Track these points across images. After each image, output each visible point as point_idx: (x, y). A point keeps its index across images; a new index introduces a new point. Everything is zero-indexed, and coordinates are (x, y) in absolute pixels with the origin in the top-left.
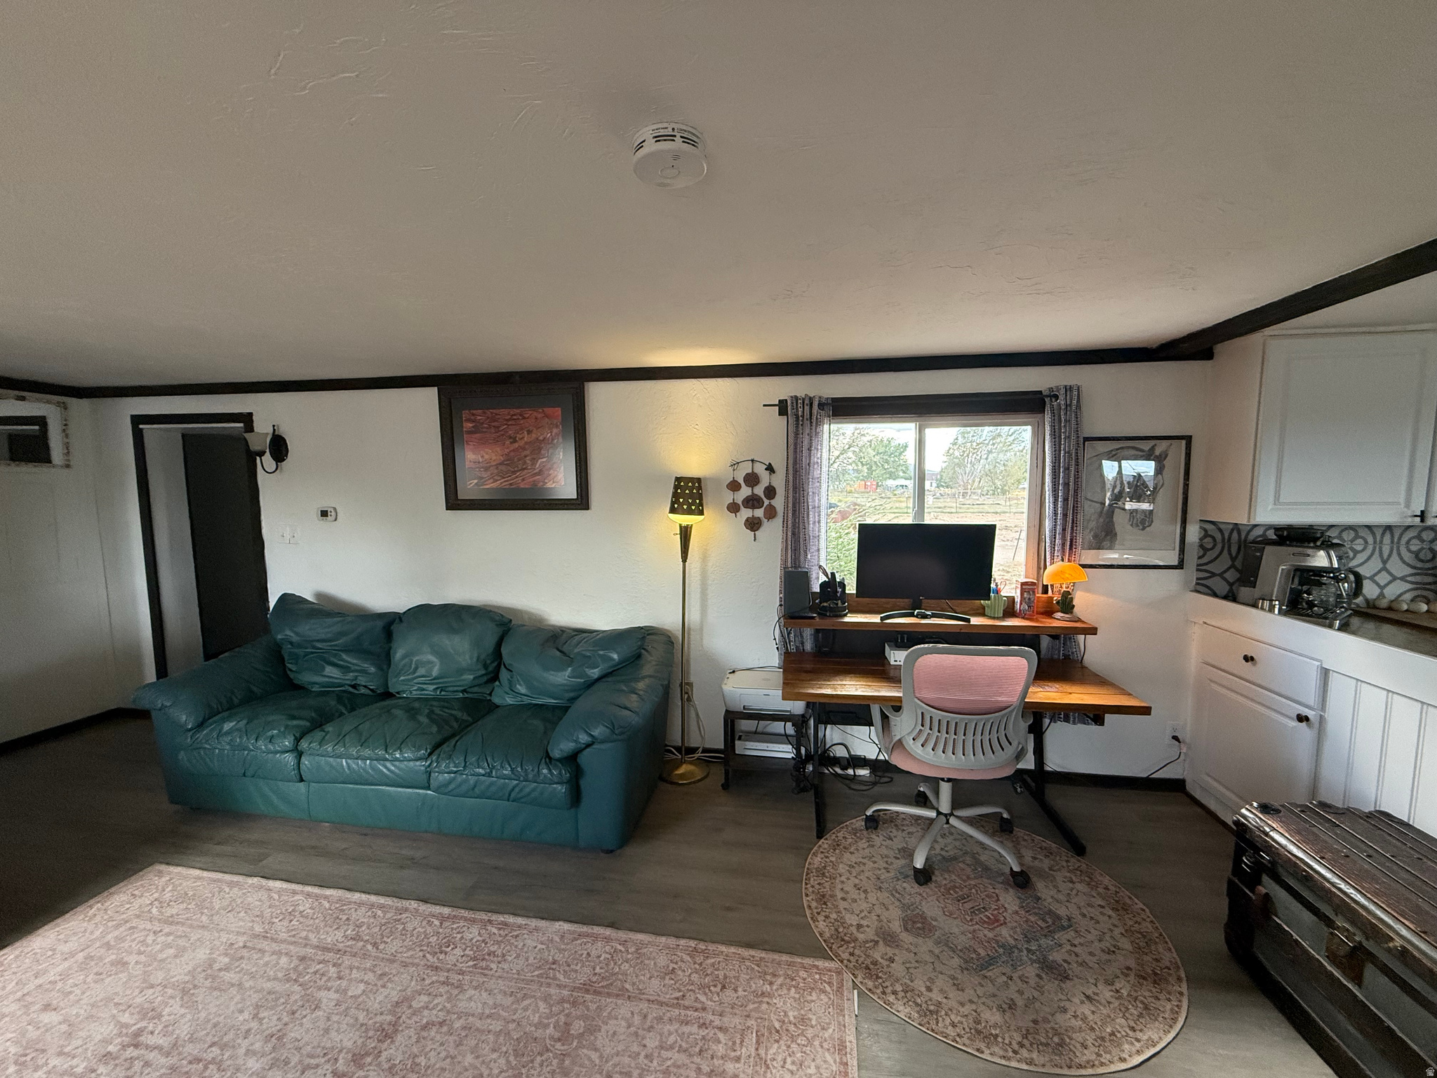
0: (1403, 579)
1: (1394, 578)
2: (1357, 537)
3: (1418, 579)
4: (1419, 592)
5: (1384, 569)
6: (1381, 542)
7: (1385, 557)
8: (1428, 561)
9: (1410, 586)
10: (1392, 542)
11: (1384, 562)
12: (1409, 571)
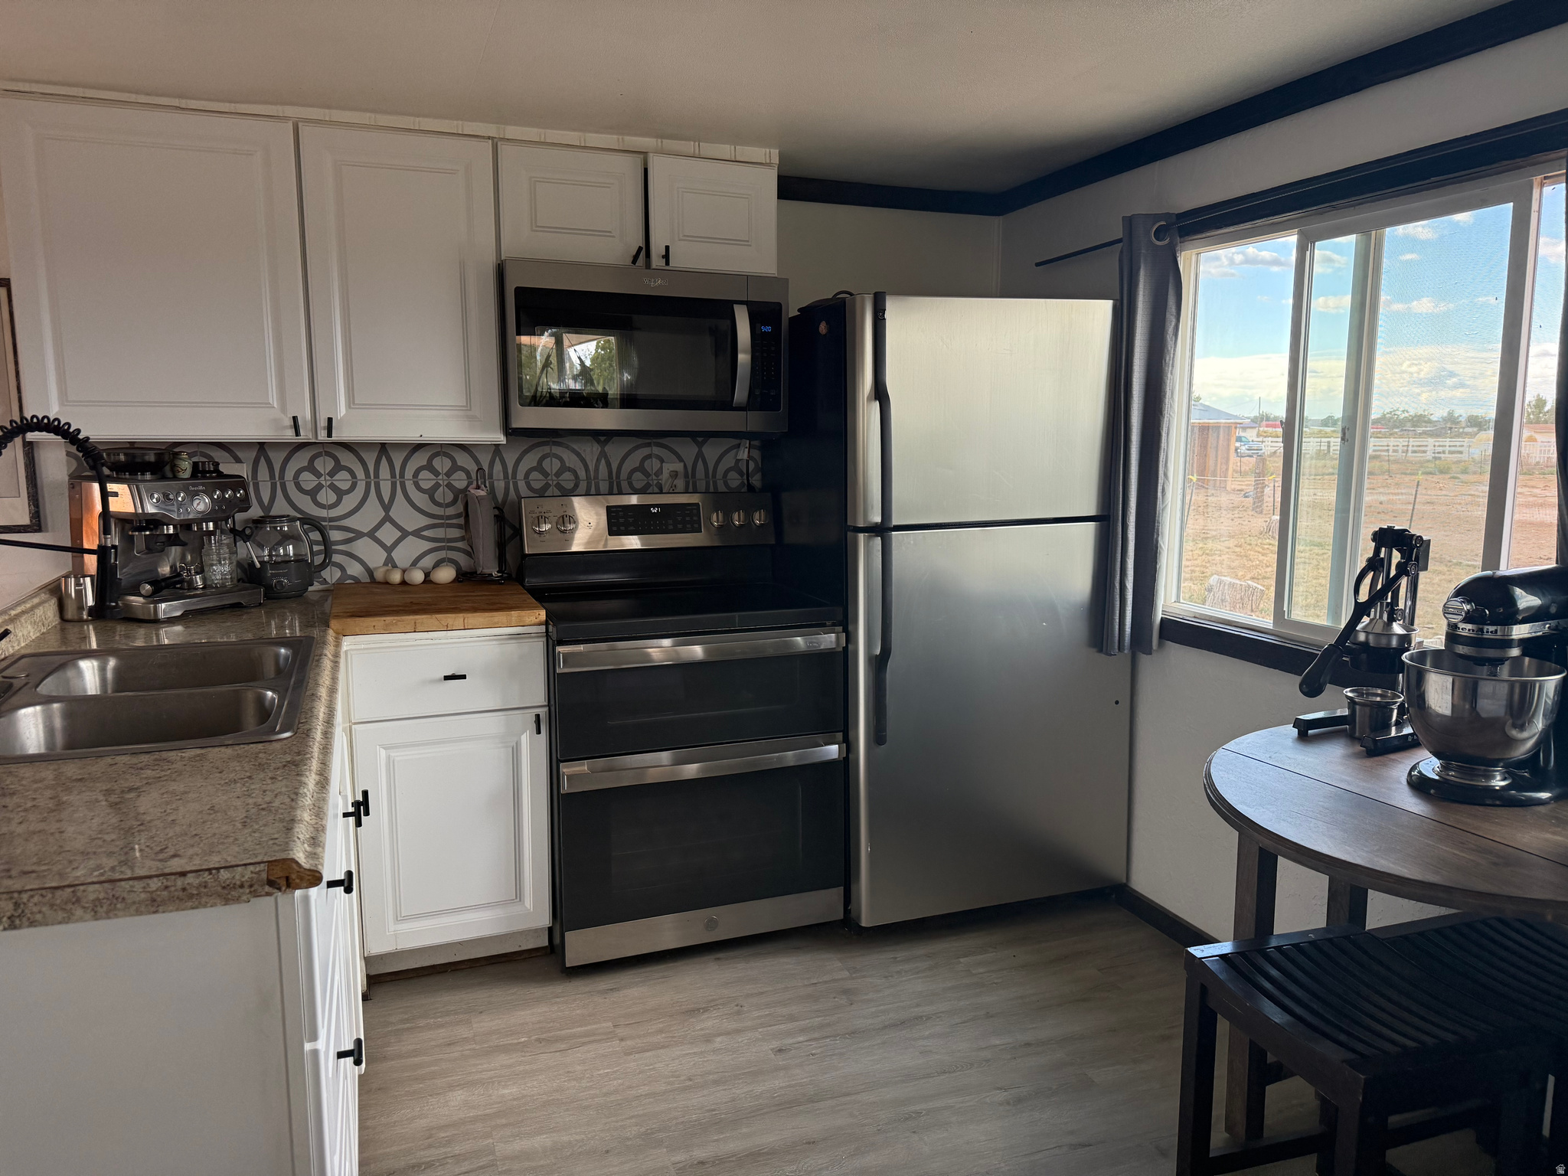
0: (417, 533)
1: (405, 534)
2: (338, 467)
3: (439, 533)
4: (442, 554)
5: (387, 519)
6: (377, 475)
7: (386, 499)
8: (448, 505)
9: (428, 545)
10: (393, 475)
11: (387, 508)
12: (424, 521)
